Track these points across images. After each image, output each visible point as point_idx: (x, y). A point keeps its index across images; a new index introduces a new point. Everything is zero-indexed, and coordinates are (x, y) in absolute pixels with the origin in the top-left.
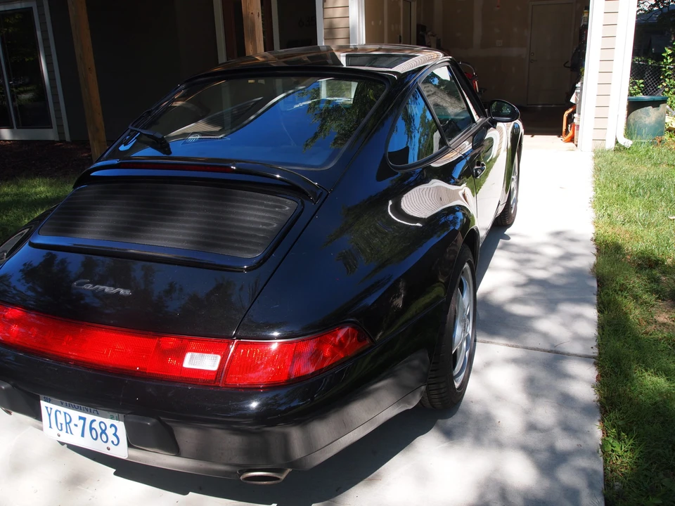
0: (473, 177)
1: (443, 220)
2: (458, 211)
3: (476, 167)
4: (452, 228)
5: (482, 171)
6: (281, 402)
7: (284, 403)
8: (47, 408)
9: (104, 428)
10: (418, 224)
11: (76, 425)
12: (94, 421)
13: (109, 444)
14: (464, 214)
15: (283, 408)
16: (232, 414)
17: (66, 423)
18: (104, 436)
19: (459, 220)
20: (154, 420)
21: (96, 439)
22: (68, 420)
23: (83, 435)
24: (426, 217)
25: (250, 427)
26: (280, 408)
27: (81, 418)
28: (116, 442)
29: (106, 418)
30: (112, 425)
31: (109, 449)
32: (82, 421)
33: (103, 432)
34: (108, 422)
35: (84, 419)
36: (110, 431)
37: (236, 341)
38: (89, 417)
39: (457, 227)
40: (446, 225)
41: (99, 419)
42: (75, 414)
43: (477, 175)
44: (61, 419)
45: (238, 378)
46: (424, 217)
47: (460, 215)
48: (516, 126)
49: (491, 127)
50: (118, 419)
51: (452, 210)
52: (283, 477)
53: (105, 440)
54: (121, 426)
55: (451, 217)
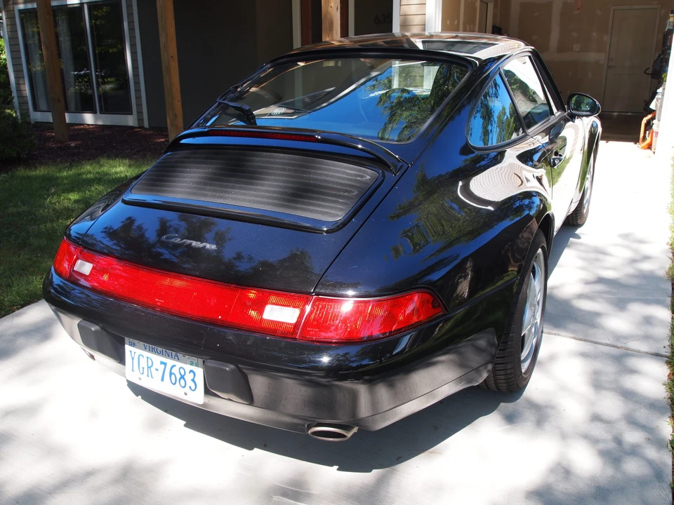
0: (551, 167)
1: (517, 204)
2: (535, 196)
3: (554, 157)
4: (526, 213)
5: (560, 161)
6: (352, 359)
7: (355, 361)
8: (131, 352)
9: (183, 374)
10: (490, 208)
11: (157, 370)
12: (174, 366)
13: (187, 388)
14: (541, 200)
15: (354, 365)
16: (304, 365)
17: (148, 367)
18: (182, 381)
19: (535, 205)
20: (232, 366)
21: (174, 384)
22: (150, 365)
23: (162, 380)
24: (500, 200)
25: (321, 379)
26: (351, 364)
27: (162, 363)
28: (193, 388)
29: (186, 364)
30: (191, 371)
31: (186, 394)
32: (163, 366)
33: (182, 377)
34: (188, 367)
35: (165, 364)
36: (189, 377)
37: (314, 297)
38: (170, 362)
39: (533, 212)
40: (520, 209)
41: (179, 364)
42: (157, 359)
43: (554, 165)
44: (143, 363)
45: (315, 332)
46: (496, 200)
47: (537, 200)
48: (595, 125)
49: (569, 121)
50: (197, 365)
51: (528, 195)
52: (349, 435)
53: (183, 385)
54: (200, 372)
55: (526, 202)
